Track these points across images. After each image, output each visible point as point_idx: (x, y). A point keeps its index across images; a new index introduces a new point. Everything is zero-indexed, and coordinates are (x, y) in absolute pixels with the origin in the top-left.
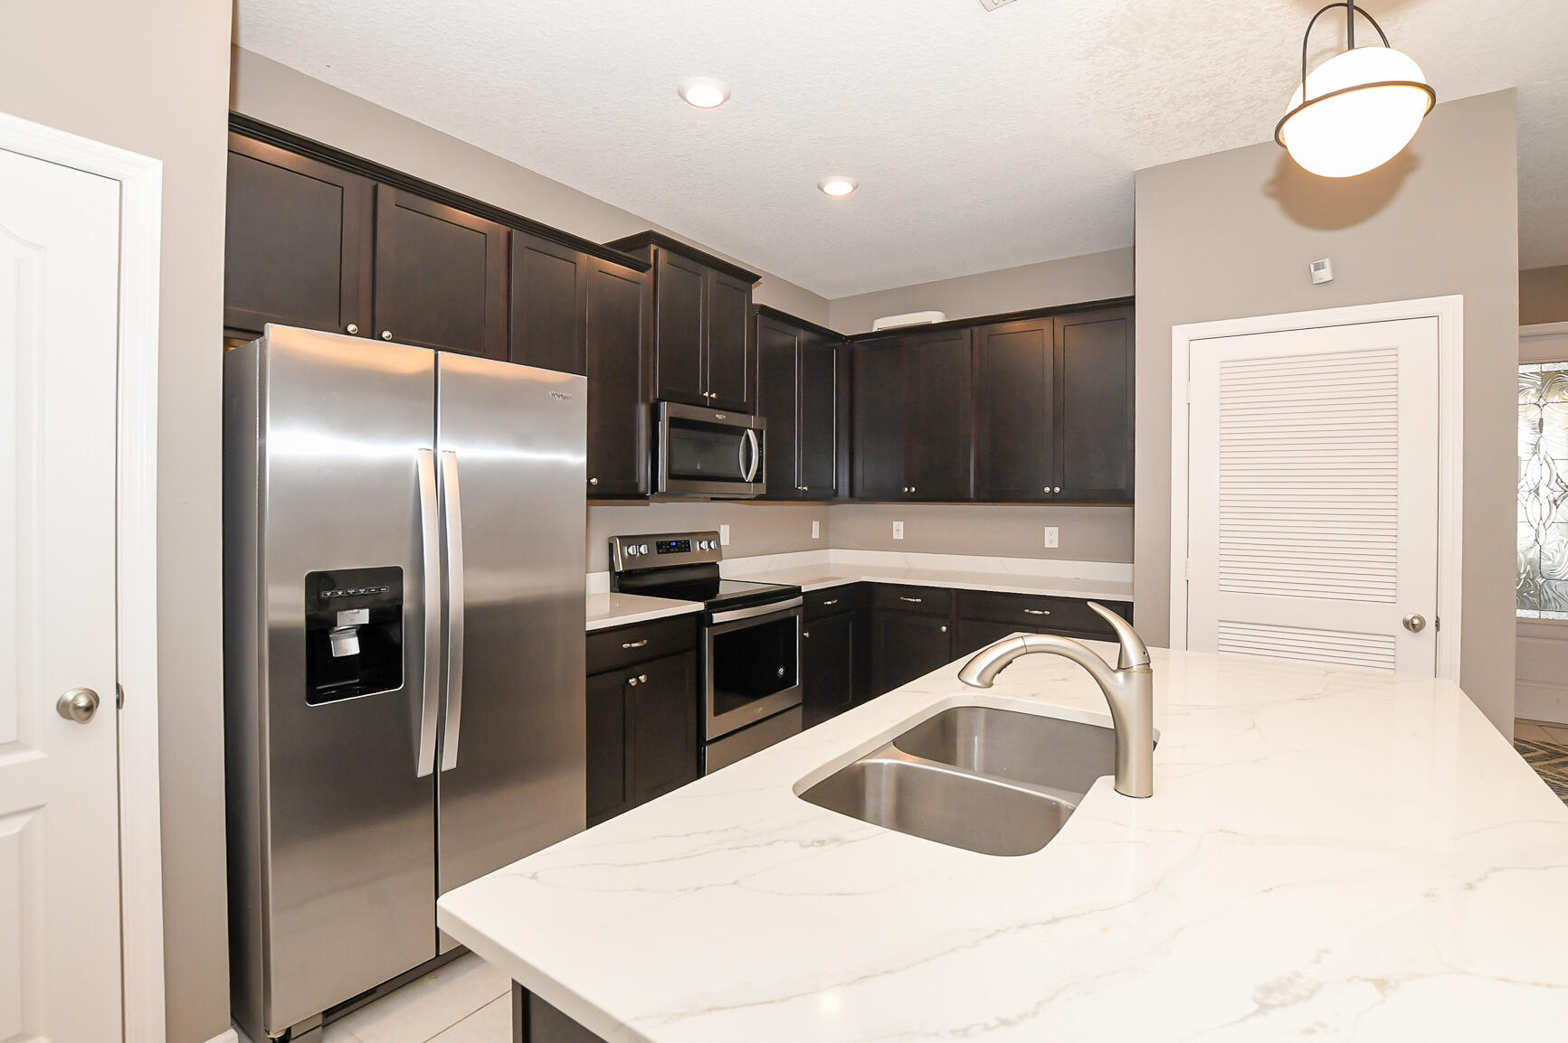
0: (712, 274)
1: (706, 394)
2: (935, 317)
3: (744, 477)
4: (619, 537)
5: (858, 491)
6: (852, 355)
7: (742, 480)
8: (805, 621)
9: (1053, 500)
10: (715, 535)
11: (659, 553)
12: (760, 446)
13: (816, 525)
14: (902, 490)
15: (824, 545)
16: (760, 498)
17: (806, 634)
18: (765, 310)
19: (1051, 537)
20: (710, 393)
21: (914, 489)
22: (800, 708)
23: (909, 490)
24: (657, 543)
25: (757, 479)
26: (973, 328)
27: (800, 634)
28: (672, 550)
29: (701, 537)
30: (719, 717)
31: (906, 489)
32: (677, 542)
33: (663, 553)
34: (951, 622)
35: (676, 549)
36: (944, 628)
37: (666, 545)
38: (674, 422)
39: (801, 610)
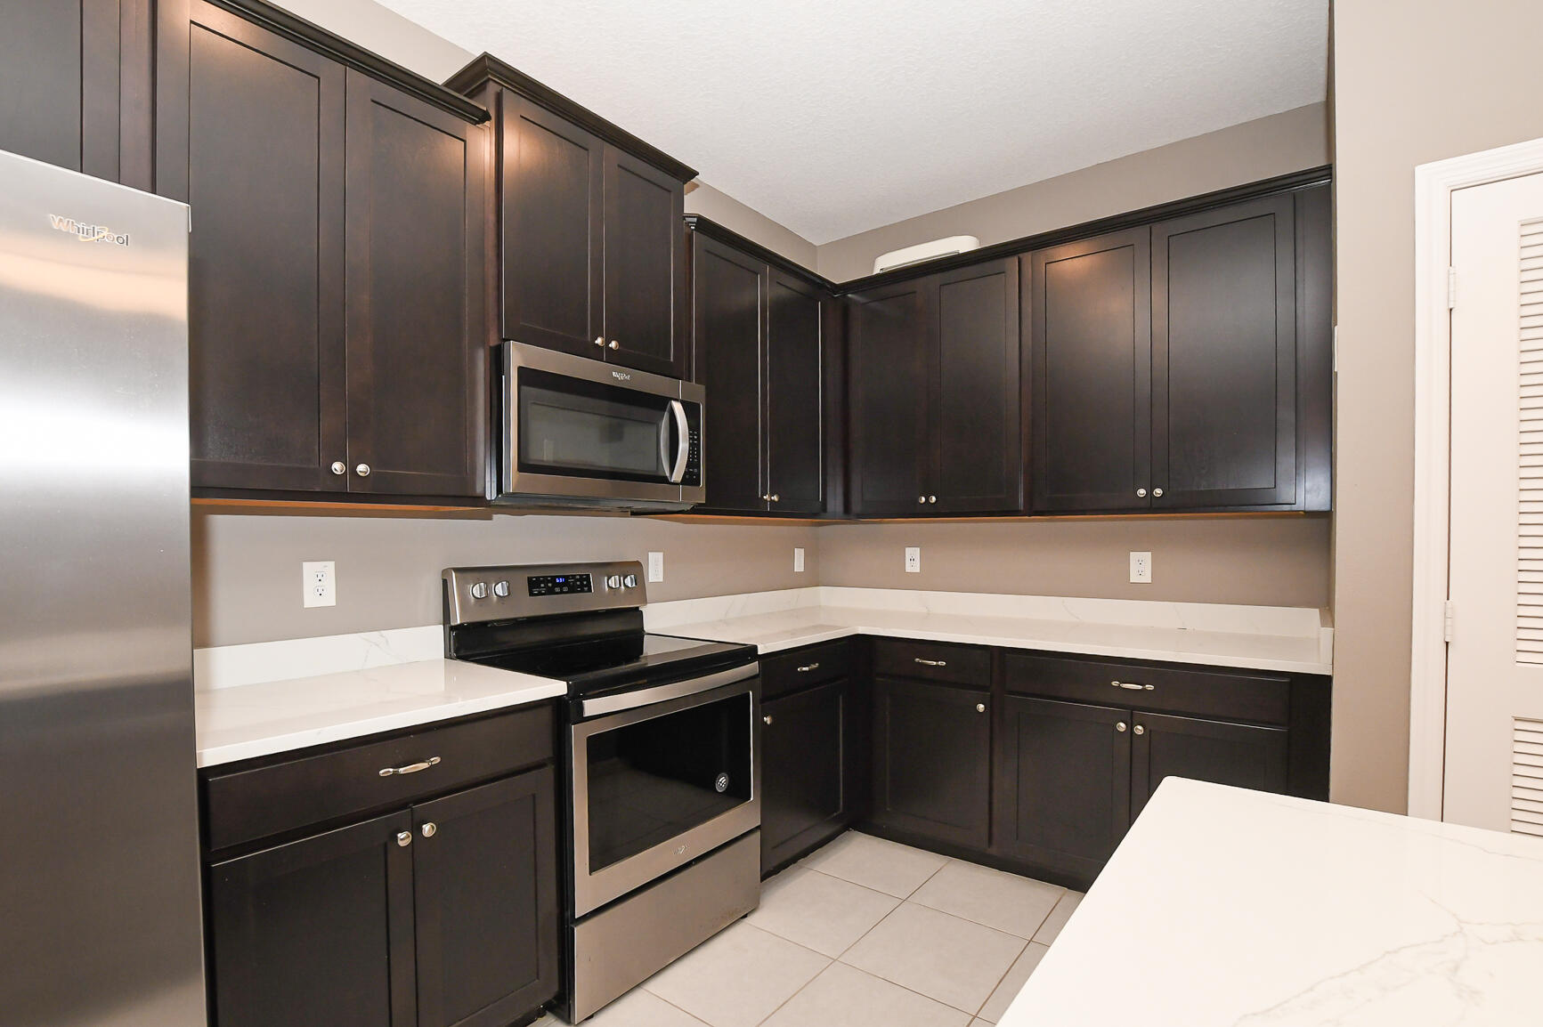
0: (612, 153)
1: (599, 341)
2: (964, 244)
3: (668, 474)
4: (457, 570)
5: (856, 507)
6: (846, 310)
7: (664, 480)
8: (763, 700)
9: (1151, 507)
10: (634, 568)
11: (531, 594)
12: (693, 428)
13: (799, 555)
14: (916, 501)
15: (813, 579)
16: (697, 510)
17: (768, 720)
18: (704, 225)
19: (1141, 566)
20: (608, 342)
21: (934, 499)
22: (758, 834)
23: (927, 500)
24: (530, 579)
25: (690, 479)
26: (1021, 255)
27: (758, 720)
28: (557, 590)
29: (609, 570)
30: (603, 873)
31: (923, 499)
32: (566, 577)
33: (540, 594)
34: (992, 696)
35: (565, 589)
36: (981, 707)
37: (542, 581)
38: (527, 376)
39: (758, 681)
